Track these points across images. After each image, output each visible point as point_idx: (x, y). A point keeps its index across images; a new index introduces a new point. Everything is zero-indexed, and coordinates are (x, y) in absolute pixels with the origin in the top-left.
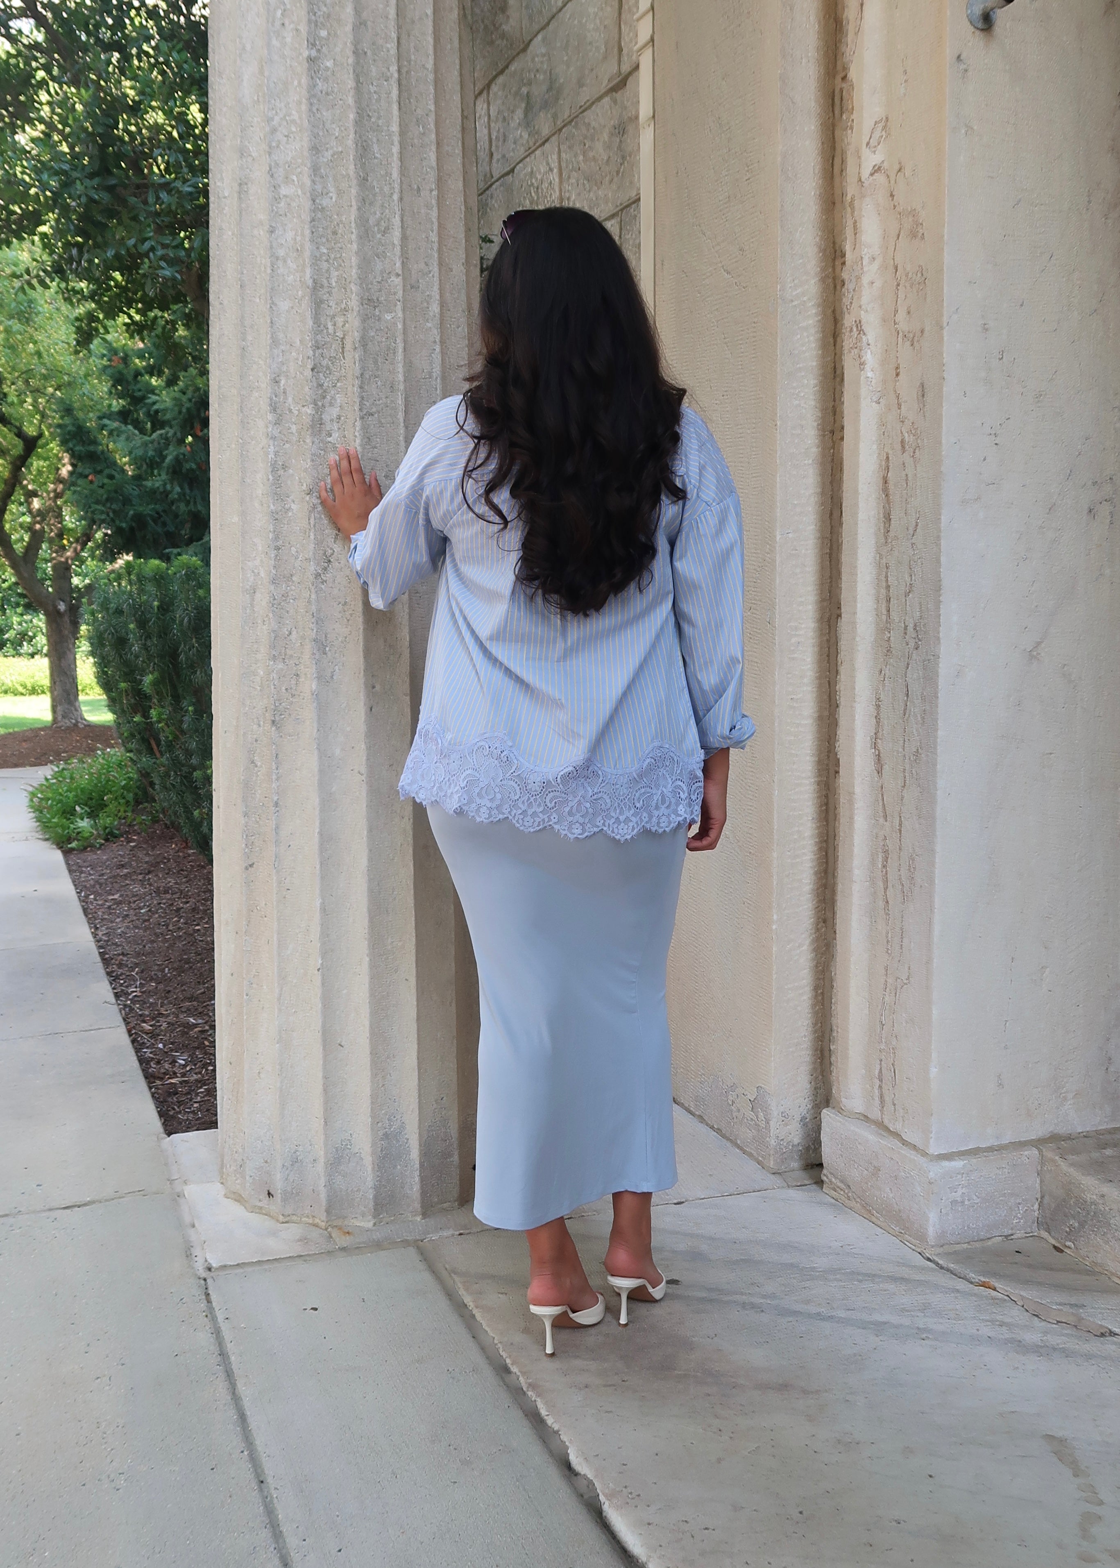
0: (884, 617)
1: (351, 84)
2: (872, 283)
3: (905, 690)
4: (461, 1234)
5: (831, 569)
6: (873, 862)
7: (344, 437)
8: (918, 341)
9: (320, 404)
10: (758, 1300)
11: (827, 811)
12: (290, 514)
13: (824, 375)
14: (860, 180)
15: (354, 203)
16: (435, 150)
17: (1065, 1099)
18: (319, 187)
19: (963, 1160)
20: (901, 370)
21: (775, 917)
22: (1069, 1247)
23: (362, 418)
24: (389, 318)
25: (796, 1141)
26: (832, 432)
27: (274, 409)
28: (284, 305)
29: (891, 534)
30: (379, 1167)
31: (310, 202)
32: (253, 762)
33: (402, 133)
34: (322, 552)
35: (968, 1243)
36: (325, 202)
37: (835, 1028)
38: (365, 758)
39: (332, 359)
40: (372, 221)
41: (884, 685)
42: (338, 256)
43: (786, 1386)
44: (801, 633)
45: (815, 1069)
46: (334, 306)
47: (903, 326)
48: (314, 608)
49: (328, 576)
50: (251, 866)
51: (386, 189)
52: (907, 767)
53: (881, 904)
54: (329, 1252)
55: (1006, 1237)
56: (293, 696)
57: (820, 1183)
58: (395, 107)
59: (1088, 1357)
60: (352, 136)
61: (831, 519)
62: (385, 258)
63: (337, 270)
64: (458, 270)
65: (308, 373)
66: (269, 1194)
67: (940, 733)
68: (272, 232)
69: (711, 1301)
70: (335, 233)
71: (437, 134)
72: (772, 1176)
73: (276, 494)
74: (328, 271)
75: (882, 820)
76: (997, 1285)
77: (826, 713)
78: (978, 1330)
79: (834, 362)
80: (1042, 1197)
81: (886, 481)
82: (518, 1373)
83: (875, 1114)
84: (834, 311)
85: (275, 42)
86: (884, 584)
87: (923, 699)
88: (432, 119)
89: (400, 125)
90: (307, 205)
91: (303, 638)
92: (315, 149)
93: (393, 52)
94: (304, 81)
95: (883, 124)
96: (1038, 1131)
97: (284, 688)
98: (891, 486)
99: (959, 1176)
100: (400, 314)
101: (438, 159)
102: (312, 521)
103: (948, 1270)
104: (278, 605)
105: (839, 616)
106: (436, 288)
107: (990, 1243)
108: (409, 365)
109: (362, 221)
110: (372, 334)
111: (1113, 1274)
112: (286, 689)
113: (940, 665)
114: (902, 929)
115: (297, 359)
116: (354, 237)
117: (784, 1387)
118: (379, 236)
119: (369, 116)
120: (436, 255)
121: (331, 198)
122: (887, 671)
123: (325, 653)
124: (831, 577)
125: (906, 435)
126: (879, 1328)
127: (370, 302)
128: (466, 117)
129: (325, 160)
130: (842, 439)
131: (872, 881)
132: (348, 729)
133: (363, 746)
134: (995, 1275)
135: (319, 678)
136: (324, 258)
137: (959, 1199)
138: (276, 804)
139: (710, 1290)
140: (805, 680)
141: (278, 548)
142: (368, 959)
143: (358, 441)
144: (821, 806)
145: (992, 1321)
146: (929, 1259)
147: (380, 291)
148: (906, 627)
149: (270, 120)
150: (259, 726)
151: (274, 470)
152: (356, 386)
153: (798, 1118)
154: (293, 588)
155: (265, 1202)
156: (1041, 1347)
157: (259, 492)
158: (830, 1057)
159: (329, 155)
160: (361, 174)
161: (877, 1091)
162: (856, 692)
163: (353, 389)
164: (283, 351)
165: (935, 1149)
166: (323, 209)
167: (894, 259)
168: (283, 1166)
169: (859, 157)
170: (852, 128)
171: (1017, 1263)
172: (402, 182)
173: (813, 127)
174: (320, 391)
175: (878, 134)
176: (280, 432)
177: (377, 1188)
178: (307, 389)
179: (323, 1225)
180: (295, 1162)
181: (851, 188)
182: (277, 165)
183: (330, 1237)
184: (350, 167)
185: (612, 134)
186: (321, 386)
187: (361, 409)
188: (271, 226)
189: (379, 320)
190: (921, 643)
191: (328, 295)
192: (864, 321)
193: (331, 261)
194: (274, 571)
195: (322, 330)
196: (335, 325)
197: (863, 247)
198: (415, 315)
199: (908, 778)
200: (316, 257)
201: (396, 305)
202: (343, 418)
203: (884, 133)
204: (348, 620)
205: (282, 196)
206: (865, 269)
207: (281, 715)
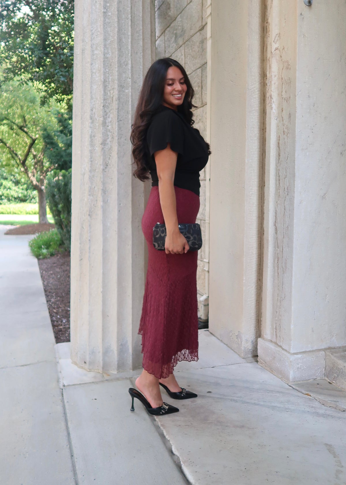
0: (278, 186)
1: (116, 20)
2: (275, 83)
3: (284, 207)
5: (262, 171)
6: (274, 261)
7: (113, 127)
8: (289, 100)
9: (105, 117)
10: (236, 398)
11: (261, 245)
12: (96, 151)
13: (260, 112)
14: (271, 52)
15: (117, 56)
16: (142, 41)
17: (333, 336)
18: (106, 51)
19: (301, 355)
20: (283, 110)
21: (244, 278)
22: (334, 383)
23: (118, 121)
24: (127, 91)
25: (250, 348)
26: (263, 130)
27: (91, 118)
28: (95, 87)
29: (280, 160)
30: (119, 354)
31: (103, 56)
32: (83, 227)
33: (132, 35)
34: (105, 162)
35: (303, 381)
36: (108, 56)
37: (262, 313)
38: (117, 226)
39: (109, 103)
40: (122, 62)
41: (278, 207)
42: (111, 72)
43: (243, 426)
44: (253, 191)
45: (256, 326)
46: (110, 87)
47: (284, 96)
48: (102, 180)
49: (107, 170)
50: (82, 259)
51: (127, 52)
52: (285, 232)
53: (276, 274)
54: (102, 381)
55: (315, 379)
56: (95, 207)
57: (257, 361)
58: (130, 27)
59: (340, 418)
60: (116, 36)
61: (262, 156)
62: (126, 73)
63: (111, 76)
65: (102, 108)
66: (85, 362)
67: (295, 221)
68: (91, 65)
69: (221, 398)
70: (111, 65)
71: (143, 36)
72: (243, 359)
73: (91, 144)
74: (108, 76)
75: (277, 248)
76: (311, 394)
77: (260, 216)
78: (305, 409)
79: (264, 108)
80: (326, 367)
81: (279, 143)
82: (158, 421)
83: (274, 340)
84: (264, 93)
85: (94, 7)
86: (278, 175)
87: (290, 210)
88: (141, 31)
89: (131, 33)
90: (102, 56)
91: (98, 189)
92: (105, 40)
93: (130, 11)
94: (102, 19)
95: (278, 35)
96: (324, 346)
97: (92, 205)
98: (280, 145)
99: (299, 360)
100: (130, 90)
101: (143, 44)
102: (102, 153)
103: (295, 389)
104: (91, 178)
105: (264, 186)
107: (309, 381)
109: (119, 62)
110: (122, 96)
112: (93, 205)
113: (294, 200)
114: (283, 282)
115: (98, 103)
116: (116, 66)
118: (124, 66)
119: (121, 30)
120: (142, 73)
121: (110, 55)
122: (279, 202)
123: (105, 194)
124: (262, 174)
125: (285, 129)
126: (274, 407)
127: (121, 87)
128: (152, 32)
129: (108, 43)
130: (266, 131)
131: (274, 267)
132: (112, 217)
133: (116, 223)
134: (310, 391)
135: (103, 201)
136: (107, 73)
137: (300, 367)
138: (89, 240)
139: (221, 395)
140: (254, 205)
141: (91, 161)
142: (117, 289)
143: (117, 129)
144: (259, 244)
145: (309, 406)
146: (290, 386)
147: (124, 83)
148: (284, 189)
149: (91, 31)
150: (85, 216)
151: (91, 137)
153: (251, 341)
154: (96, 173)
155: (84, 365)
156: (325, 414)
157: (86, 144)
158: (261, 322)
159: (109, 41)
160: (119, 47)
161: (275, 333)
162: (269, 209)
163: (115, 112)
164: (94, 101)
165: (292, 351)
166: (107, 58)
167: (281, 76)
168: (89, 354)
169: (271, 45)
170: (269, 37)
171: (317, 388)
172: (131, 50)
173: (258, 37)
174: (105, 113)
175: (277, 38)
176: (93, 126)
177: (118, 361)
178: (101, 112)
179: (101, 372)
180: (93, 353)
181: (269, 55)
182: (94, 44)
183: (103, 376)
184: (116, 46)
185: (200, 43)
186: (105, 111)
187: (118, 119)
188: (91, 63)
189: (124, 92)
190: (289, 193)
191: (108, 84)
192: (272, 95)
193: (109, 74)
194: (90, 168)
195: (106, 95)
196: (110, 93)
197: (272, 72)
198: (135, 91)
199: (285, 235)
200: (105, 72)
201: (129, 87)
202: (112, 121)
203: (279, 38)
204: (113, 184)
205: (95, 54)
206: (273, 79)
207: (92, 213)
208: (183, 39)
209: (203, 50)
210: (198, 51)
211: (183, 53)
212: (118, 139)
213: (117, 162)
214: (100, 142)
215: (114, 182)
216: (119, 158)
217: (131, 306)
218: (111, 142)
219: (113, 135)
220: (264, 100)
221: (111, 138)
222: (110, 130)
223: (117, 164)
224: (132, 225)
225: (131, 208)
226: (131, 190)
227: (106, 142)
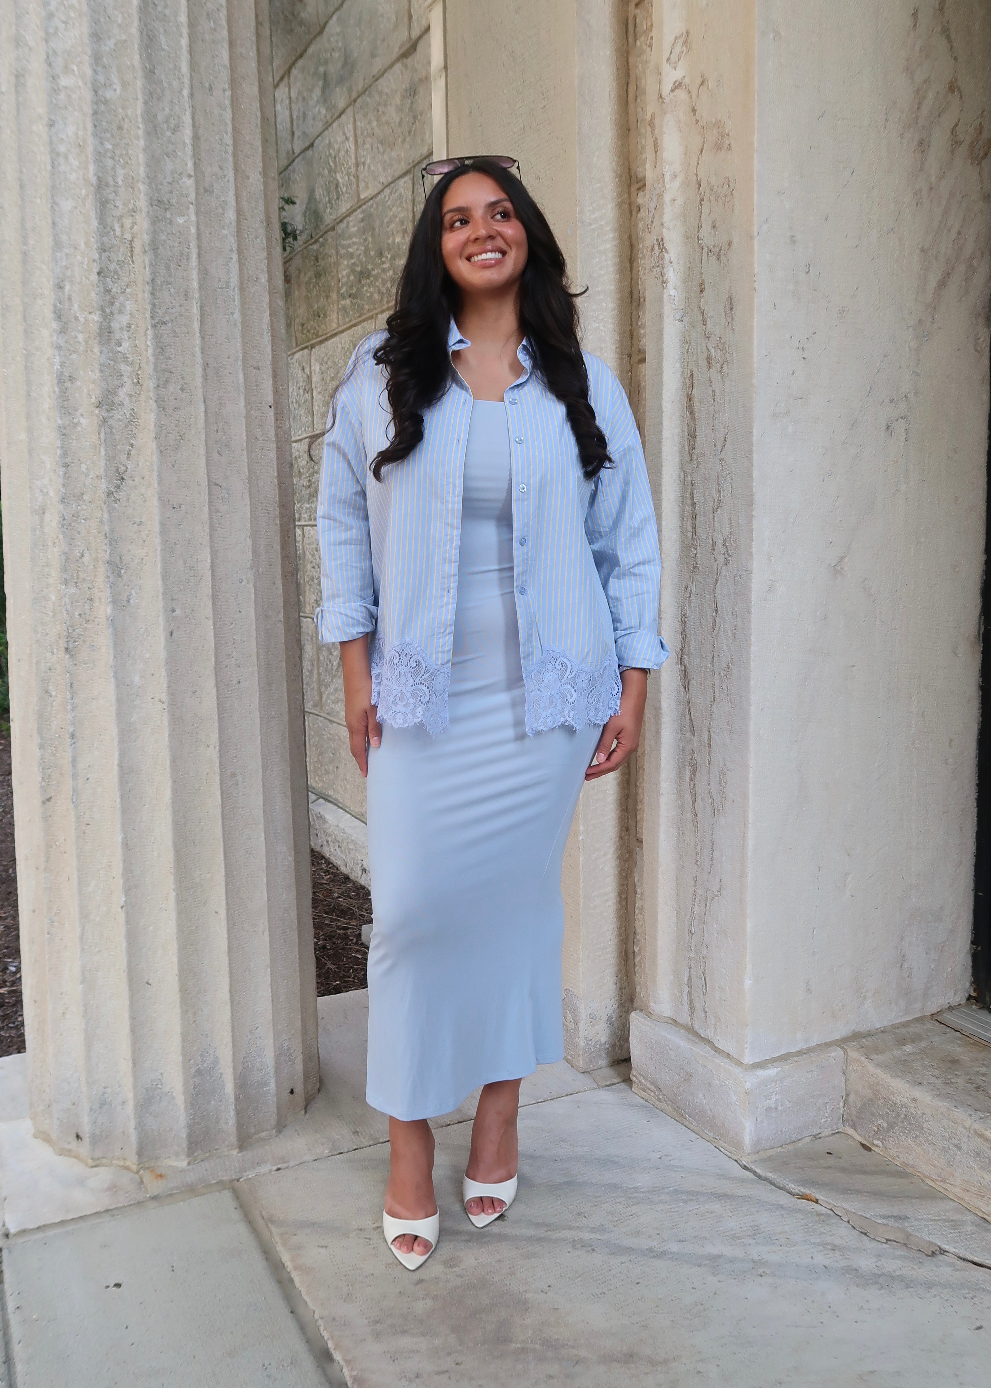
0: (690, 535)
2: (675, 200)
3: (714, 605)
4: (279, 1169)
6: (680, 775)
7: (136, 347)
8: (725, 254)
9: (108, 310)
10: (587, 1236)
12: (79, 428)
13: (621, 299)
14: (661, 96)
15: (140, 96)
16: (227, 48)
17: (865, 997)
18: (101, 78)
19: (776, 1068)
20: (706, 286)
21: (582, 828)
22: (877, 1146)
23: (154, 326)
24: (181, 222)
25: (604, 1039)
26: (630, 356)
27: (59, 316)
28: (66, 205)
29: (697, 451)
30: (192, 1105)
31: (92, 93)
32: (47, 692)
34: (114, 469)
35: (781, 1146)
36: (109, 94)
37: (638, 931)
38: (166, 685)
39: (120, 263)
40: (160, 118)
41: (690, 602)
42: (124, 152)
43: (631, 1356)
45: (619, 971)
46: (121, 206)
47: (708, 241)
48: (106, 528)
49: (121, 495)
50: (49, 800)
51: (175, 84)
52: (717, 682)
53: (689, 816)
54: (139, 1203)
55: (815, 1136)
56: (87, 621)
57: (627, 1080)
59: (929, 1285)
60: (136, 23)
62: (176, 158)
63: (124, 168)
64: (255, 179)
65: (94, 277)
66: (78, 1137)
67: (753, 648)
68: (51, 126)
69: (540, 1240)
70: (120, 128)
71: (230, 32)
72: (582, 1076)
74: (113, 168)
75: (688, 735)
76: (819, 1197)
78: (812, 1258)
79: (631, 287)
80: (847, 1095)
81: (690, 398)
82: (342, 1363)
83: (684, 1018)
84: (630, 237)
86: (689, 502)
87: (734, 615)
88: (223, 14)
89: (189, 16)
90: (88, 95)
91: (96, 560)
92: (96, 37)
95: (683, 39)
96: (841, 1031)
97: (77, 614)
98: (696, 404)
99: (773, 1084)
100: (193, 218)
101: (231, 59)
102: (102, 436)
103: (766, 1179)
104: (69, 525)
106: (232, 193)
107: (800, 1144)
108: (204, 273)
109: (150, 117)
110: (164, 238)
111: (926, 1176)
112: (80, 615)
113: (753, 580)
114: (712, 842)
115: (82, 263)
116: (140, 132)
117: (629, 1358)
118: (169, 134)
120: (231, 159)
121: (115, 90)
122: (693, 588)
123: (120, 576)
125: (713, 351)
126: (714, 1263)
127: (159, 203)
128: (261, 24)
129: (107, 49)
130: (643, 360)
131: (680, 794)
132: (147, 656)
133: (164, 673)
134: (813, 1183)
135: (114, 602)
136: (109, 155)
137: (773, 1106)
138: (73, 735)
139: (538, 1225)
141: (66, 465)
142: (174, 894)
143: (150, 351)
145: (824, 1244)
146: (745, 1168)
147: (171, 192)
150: (53, 653)
151: (60, 381)
152: (147, 292)
153: (605, 1018)
154: (85, 507)
155: (74, 1144)
156: (879, 1276)
157: (46, 406)
158: (634, 958)
159: (111, 43)
160: (147, 65)
161: (685, 997)
163: (144, 295)
164: (67, 254)
165: (748, 1059)
166: (106, 102)
167: (696, 175)
168: (91, 1109)
169: (660, 74)
170: (651, 46)
171: (830, 1167)
172: (191, 78)
173: (608, 53)
174: (108, 297)
175: (677, 50)
176: (66, 342)
177: (191, 1127)
178: (93, 295)
179: (134, 1167)
180: (103, 1104)
181: (651, 108)
182: (55, 53)
183: (142, 1182)
184: (135, 57)
185: (403, 97)
186: (108, 291)
187: (152, 317)
188: (51, 120)
189: (170, 224)
190: (730, 558)
191: (114, 194)
192: (665, 239)
193: (117, 158)
194: (63, 490)
195: (109, 232)
196: (122, 227)
197: (664, 164)
198: (210, 220)
199: (717, 694)
200: (100, 152)
201: (188, 208)
202: (133, 327)
203: (684, 48)
204: (144, 541)
205: (61, 87)
206: (667, 186)
207: (75, 642)
208: (350, 90)
209: (415, 117)
210: (400, 122)
211: (350, 134)
212: (158, 386)
213: (156, 468)
214: (93, 400)
215: (148, 535)
216: (161, 451)
217: (224, 946)
218: (134, 399)
219: (139, 372)
220: (630, 259)
221: (133, 383)
222: (128, 355)
223: (155, 474)
224: (216, 678)
225: (211, 622)
226: (209, 561)
227: (116, 400)
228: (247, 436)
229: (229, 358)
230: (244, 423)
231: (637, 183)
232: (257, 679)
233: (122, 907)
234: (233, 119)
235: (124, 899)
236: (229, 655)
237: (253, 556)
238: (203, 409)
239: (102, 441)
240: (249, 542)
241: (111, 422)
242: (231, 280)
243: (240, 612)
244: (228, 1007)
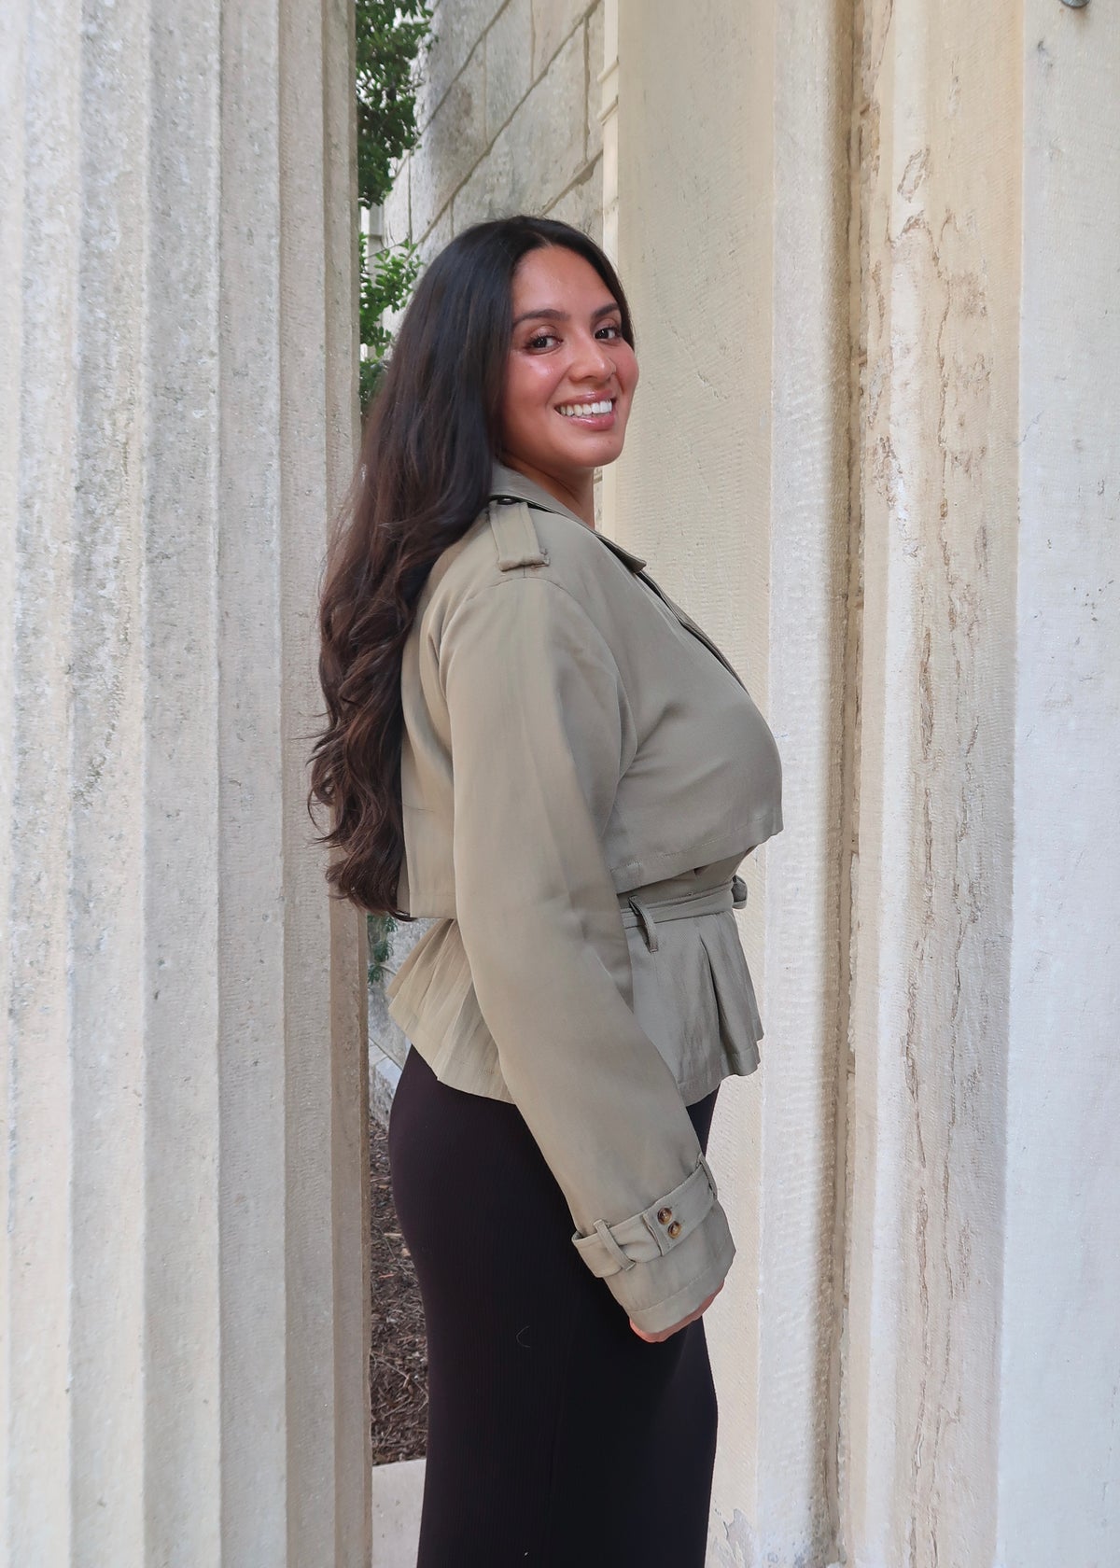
0: (922, 867)
1: (146, 73)
2: (907, 384)
3: (954, 979)
5: (843, 785)
6: (903, 1222)
7: (125, 589)
8: (976, 465)
9: (88, 539)
11: (835, 1123)
12: (43, 701)
13: (834, 517)
14: (889, 239)
15: (146, 246)
18: (95, 223)
20: (950, 508)
21: (761, 1278)
23: (151, 562)
24: (198, 417)
26: (846, 597)
27: (23, 545)
28: (42, 394)
29: (934, 746)
31: (82, 244)
33: (226, 151)
34: (85, 760)
36: (105, 244)
37: (844, 1433)
38: (144, 1070)
39: (109, 475)
40: (174, 275)
41: (921, 967)
42: (121, 323)
44: (800, 876)
45: (816, 1489)
46: (114, 397)
47: (953, 442)
48: (70, 844)
49: (94, 797)
51: (198, 229)
52: (958, 1096)
53: (915, 1287)
56: (41, 973)
58: (214, 112)
60: (146, 149)
61: (843, 717)
62: (194, 329)
63: (120, 344)
65: (72, 494)
67: (1011, 1056)
68: (27, 287)
70: (118, 290)
71: (282, 157)
73: (23, 671)
74: (106, 344)
75: (917, 1164)
77: (835, 987)
79: (849, 500)
81: (925, 669)
84: (848, 430)
85: (39, 14)
86: (922, 819)
87: (985, 999)
88: (273, 135)
89: (221, 139)
90: (77, 246)
91: (56, 887)
92: (91, 168)
93: (214, 34)
94: (78, 68)
95: (922, 158)
97: (27, 961)
98: (934, 679)
100: (215, 412)
102: (72, 714)
104: (22, 836)
105: (855, 852)
106: (274, 376)
108: (227, 487)
109: (159, 274)
110: (171, 439)
112: (31, 963)
113: (1012, 953)
114: (946, 1335)
115: (58, 473)
116: (144, 296)
118: (185, 297)
119: (174, 123)
120: (275, 330)
121: (114, 239)
122: (925, 945)
123: (87, 911)
124: (842, 798)
125: (958, 603)
127: (169, 394)
129: (106, 183)
130: (860, 605)
131: (904, 1248)
132: (121, 1025)
133: (142, 1053)
135: (77, 948)
138: (13, 1135)
140: (807, 942)
141: (23, 752)
143: (144, 595)
144: (827, 1118)
147: (185, 376)
148: (956, 887)
149: (28, 125)
151: (21, 635)
152: (143, 514)
154: (44, 811)
158: (837, 1472)
160: (159, 205)
161: (906, 1561)
162: (880, 972)
163: (138, 519)
164: (39, 462)
166: (101, 255)
167: (938, 349)
169: (888, 207)
170: (876, 169)
172: (221, 220)
173: (821, 178)
174: (89, 522)
175: (913, 174)
176: (31, 581)
178: (69, 517)
181: (875, 253)
182: (38, 190)
184: (142, 195)
186: (91, 512)
187: (150, 549)
188: (26, 279)
189: (181, 419)
190: (979, 913)
191: (105, 380)
192: (892, 439)
193: (111, 331)
194: (17, 787)
195: (95, 432)
196: (114, 424)
197: (892, 333)
198: (241, 413)
199: (958, 1112)
200: (88, 323)
201: (208, 398)
202: (122, 562)
203: (923, 172)
204: (124, 862)
205: (43, 236)
206: (896, 365)
207: (23, 1001)
212: (153, 645)
213: (143, 759)
214: (63, 663)
215: (128, 855)
216: (153, 736)
218: (119, 661)
219: (128, 626)
220: (849, 462)
221: (119, 640)
222: (113, 602)
223: (143, 768)
224: (220, 1061)
225: (215, 979)
226: (216, 891)
227: (94, 663)
228: (283, 711)
229: (260, 603)
230: (279, 693)
231: (860, 356)
232: (283, 1058)
233: (67, 1391)
234: (281, 276)
235: (70, 1379)
236: (242, 1025)
237: (284, 882)
238: (216, 677)
239: (71, 721)
240: (279, 862)
241: (86, 694)
242: (268, 495)
243: (262, 961)
244: (218, 1543)
